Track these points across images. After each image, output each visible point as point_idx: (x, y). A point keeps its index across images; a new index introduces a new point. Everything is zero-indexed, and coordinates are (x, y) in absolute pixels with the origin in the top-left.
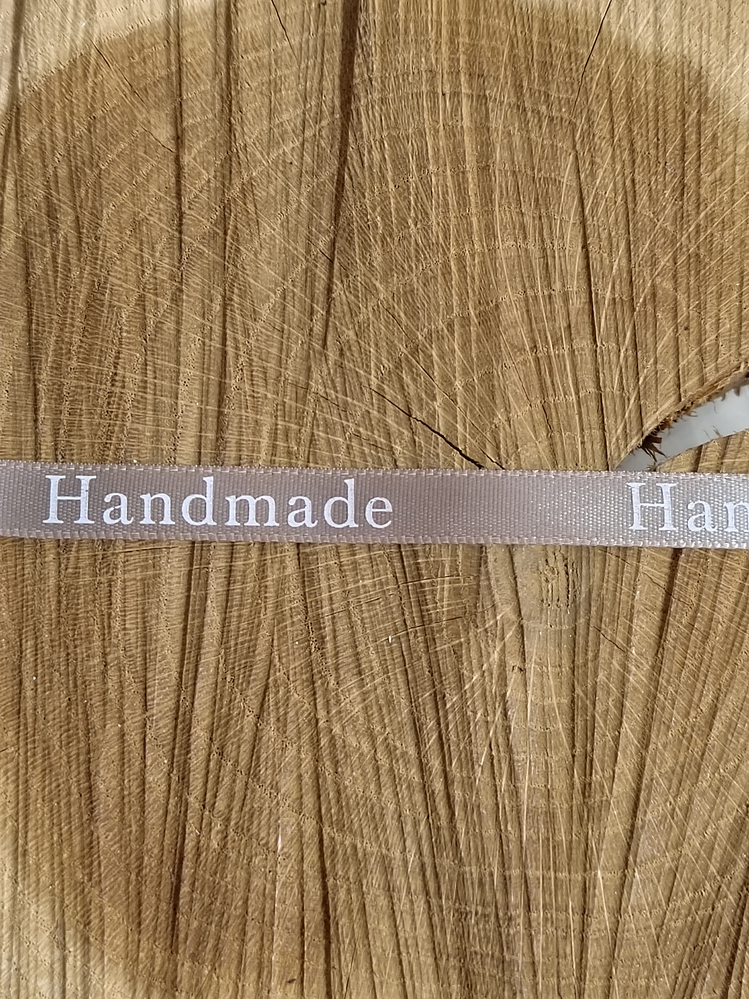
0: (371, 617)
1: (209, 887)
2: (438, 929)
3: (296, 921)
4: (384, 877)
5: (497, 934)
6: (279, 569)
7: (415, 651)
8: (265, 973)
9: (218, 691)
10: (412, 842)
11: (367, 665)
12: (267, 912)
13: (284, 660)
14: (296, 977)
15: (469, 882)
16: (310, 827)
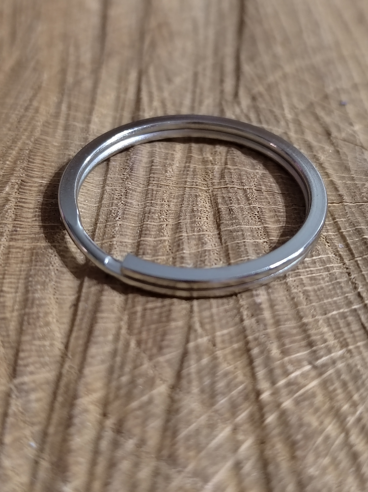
6: (197, 245)
9: (118, 359)
11: (319, 337)
13: (208, 327)
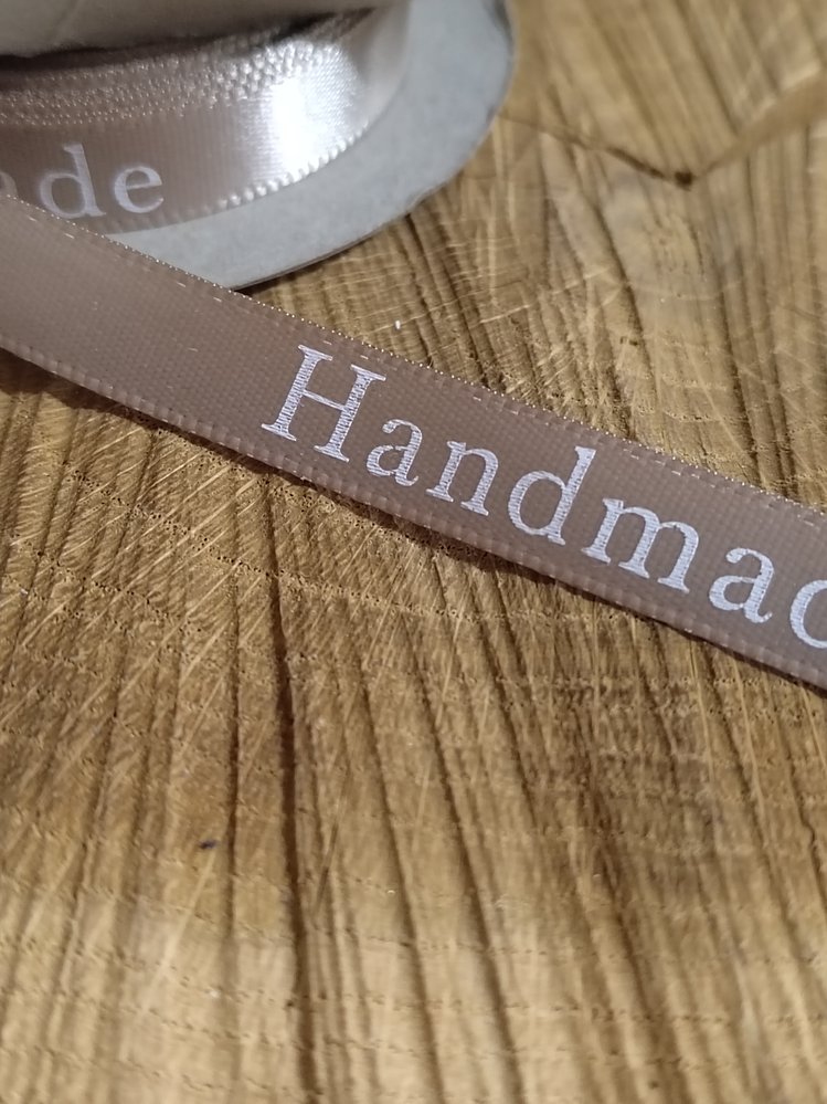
0: (363, 300)
1: (39, 676)
2: (525, 730)
3: (222, 737)
4: (404, 651)
5: (651, 722)
7: (443, 333)
8: (150, 818)
10: (458, 595)
12: (161, 714)
14: (219, 838)
15: (580, 638)
16: (254, 583)
